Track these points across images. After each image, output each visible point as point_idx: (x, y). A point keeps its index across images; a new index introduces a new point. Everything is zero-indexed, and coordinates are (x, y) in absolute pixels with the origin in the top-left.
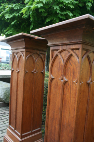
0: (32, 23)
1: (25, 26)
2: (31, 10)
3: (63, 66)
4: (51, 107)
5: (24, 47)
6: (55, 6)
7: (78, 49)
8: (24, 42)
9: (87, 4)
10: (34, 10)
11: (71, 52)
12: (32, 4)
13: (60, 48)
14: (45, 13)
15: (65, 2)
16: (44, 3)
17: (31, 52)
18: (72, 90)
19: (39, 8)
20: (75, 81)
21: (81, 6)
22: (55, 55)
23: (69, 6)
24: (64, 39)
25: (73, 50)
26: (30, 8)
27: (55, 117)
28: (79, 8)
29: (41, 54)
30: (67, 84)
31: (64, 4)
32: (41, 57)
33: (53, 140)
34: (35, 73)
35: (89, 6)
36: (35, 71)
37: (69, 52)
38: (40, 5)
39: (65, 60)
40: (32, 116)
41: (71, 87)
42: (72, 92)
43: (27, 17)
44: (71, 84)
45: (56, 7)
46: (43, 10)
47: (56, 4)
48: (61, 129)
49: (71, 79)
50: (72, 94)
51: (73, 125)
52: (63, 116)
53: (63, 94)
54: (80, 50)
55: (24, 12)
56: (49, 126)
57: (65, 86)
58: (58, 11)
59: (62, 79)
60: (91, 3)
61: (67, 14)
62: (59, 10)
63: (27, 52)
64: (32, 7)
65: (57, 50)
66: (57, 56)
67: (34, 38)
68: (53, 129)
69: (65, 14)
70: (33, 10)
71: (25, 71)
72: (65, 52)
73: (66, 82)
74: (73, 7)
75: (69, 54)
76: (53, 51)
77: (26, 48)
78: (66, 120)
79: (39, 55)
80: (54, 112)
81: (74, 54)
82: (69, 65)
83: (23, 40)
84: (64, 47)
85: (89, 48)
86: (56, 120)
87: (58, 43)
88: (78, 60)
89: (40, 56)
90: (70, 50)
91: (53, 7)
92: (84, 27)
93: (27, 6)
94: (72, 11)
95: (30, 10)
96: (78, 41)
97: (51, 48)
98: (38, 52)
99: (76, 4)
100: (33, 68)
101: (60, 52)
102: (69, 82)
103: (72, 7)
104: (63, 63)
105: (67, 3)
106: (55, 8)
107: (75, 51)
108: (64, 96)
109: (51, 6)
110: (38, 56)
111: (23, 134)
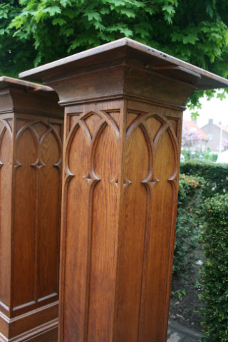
0: (40, 53)
1: (24, 60)
2: (34, 21)
3: (91, 148)
4: (69, 240)
5: (11, 109)
6: (89, 12)
7: (118, 111)
8: (10, 97)
9: (164, 9)
10: (40, 21)
11: (105, 118)
12: (35, 8)
13: (84, 110)
14: (67, 27)
15: (113, 5)
16: (64, 5)
17: (27, 121)
18: (108, 198)
19: (53, 18)
20: (113, 180)
21: (151, 14)
22: (74, 125)
23: (123, 12)
24: (90, 89)
25: (108, 112)
26: (30, 17)
27: (79, 261)
28: (147, 18)
29: (53, 124)
30: (99, 187)
31: (112, 8)
32: (53, 132)
33: (77, 312)
34: (40, 167)
35: (168, 13)
36: (39, 164)
37: (101, 118)
38: (54, 11)
39: (94, 136)
40: (36, 265)
41: (108, 193)
42: (108, 204)
43: (26, 38)
44: (107, 187)
45: (93, 16)
46: (62, 22)
47: (93, 7)
48: (92, 286)
49: (107, 175)
50: (109, 208)
51: (113, 275)
52: (93, 258)
53: (92, 209)
54: (122, 113)
55: (19, 26)
56: (67, 282)
57: (95, 191)
58: (97, 26)
59: (89, 177)
60: (174, 6)
61: (119, 31)
62: (101, 23)
63: (17, 119)
64: (37, 14)
65: (78, 114)
66: (78, 126)
67: (34, 88)
68: (76, 287)
69: (114, 32)
70: (38, 22)
71: (14, 163)
72: (93, 117)
73: (96, 183)
74: (133, 16)
75: (100, 123)
76: (70, 115)
77: (15, 111)
78: (99, 266)
79: (48, 127)
80: (76, 249)
81: (110, 122)
82: (101, 147)
83: (8, 92)
84: (92, 108)
85: (142, 107)
86: (81, 268)
87: (78, 98)
88: (117, 133)
89: (50, 130)
90: (102, 114)
91: (85, 15)
92: (124, 64)
93: (25, 12)
94: (130, 24)
95: (32, 21)
96: (116, 92)
97: (67, 110)
98: (46, 120)
99: (141, 8)
100: (35, 156)
101: (85, 119)
102: (103, 182)
103: (130, 15)
104: (89, 142)
105: (118, 7)
106: (90, 18)
107: (112, 114)
108: (95, 214)
109: (81, 14)
110: (45, 128)
111: (16, 308)
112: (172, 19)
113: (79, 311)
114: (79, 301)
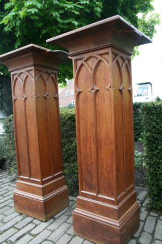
0: (19, 39)
2: (20, 18)
3: (92, 74)
4: (81, 126)
5: (32, 63)
6: (53, 12)
7: (107, 53)
8: (32, 57)
9: (95, 9)
10: (23, 18)
11: (100, 58)
12: (20, 9)
13: (86, 56)
14: (39, 21)
15: (67, 7)
16: (40, 7)
17: (40, 71)
18: (105, 98)
19: (32, 15)
20: (108, 87)
21: (88, 12)
23: (73, 11)
24: (90, 44)
25: (101, 55)
27: (89, 136)
28: (85, 15)
29: (52, 73)
30: (99, 93)
31: (66, 9)
32: (52, 78)
33: (90, 164)
34: (48, 97)
35: (97, 11)
36: (48, 96)
37: (97, 58)
38: (33, 11)
39: (93, 69)
41: (104, 95)
42: (105, 100)
43: (10, 30)
44: (104, 92)
45: (55, 14)
46: (37, 18)
47: (54, 9)
48: (99, 146)
49: (103, 86)
50: (106, 103)
51: (112, 135)
52: (98, 131)
53: (96, 105)
54: (110, 54)
55: (7, 23)
56: (82, 150)
57: (97, 96)
58: (59, 20)
59: (93, 89)
60: (100, 7)
61: (71, 22)
62: (60, 18)
63: (36, 70)
64: (22, 13)
65: (81, 59)
66: (82, 65)
68: (88, 151)
69: (68, 23)
71: (36, 95)
72: (92, 59)
73: (97, 91)
74: (78, 13)
75: (97, 61)
76: (76, 60)
77: (35, 65)
78: (103, 134)
79: (50, 75)
80: (87, 130)
81: (103, 59)
82: (98, 73)
83: (32, 54)
84: (91, 54)
85: (117, 52)
86: (90, 139)
87: (83, 50)
88: (108, 65)
89: (51, 76)
90: (98, 56)
91: (51, 13)
93: (12, 13)
94: (77, 18)
95: (17, 18)
96: (106, 44)
99: (82, 9)
100: (45, 91)
101: (86, 61)
102: (101, 91)
103: (77, 13)
104: (91, 72)
105: (69, 9)
106: (54, 15)
107: (103, 56)
108: (97, 108)
109: (48, 13)
110: (48, 76)
111: (44, 180)
112: (100, 14)
113: (91, 163)
114: (91, 157)
